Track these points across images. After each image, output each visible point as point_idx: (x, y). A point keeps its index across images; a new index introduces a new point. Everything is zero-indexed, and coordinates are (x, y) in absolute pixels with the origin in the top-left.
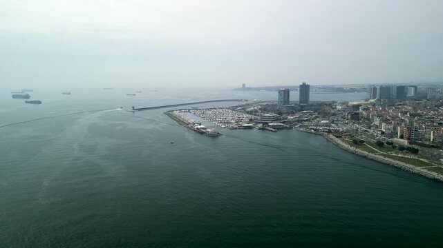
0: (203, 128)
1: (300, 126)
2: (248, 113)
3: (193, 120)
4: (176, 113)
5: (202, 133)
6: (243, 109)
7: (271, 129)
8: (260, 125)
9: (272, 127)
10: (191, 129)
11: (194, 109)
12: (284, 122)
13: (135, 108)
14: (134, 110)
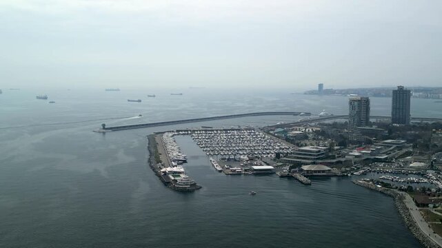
0: (174, 173)
2: (287, 140)
4: (166, 137)
5: (166, 184)
6: (285, 132)
7: (302, 178)
9: (307, 173)
13: (106, 127)
14: (104, 131)
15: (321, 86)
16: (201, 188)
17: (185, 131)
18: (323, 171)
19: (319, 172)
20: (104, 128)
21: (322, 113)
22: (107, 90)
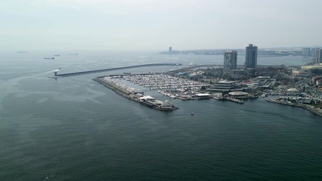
0: (151, 100)
1: (266, 96)
2: (192, 79)
3: (133, 89)
4: (108, 79)
5: (152, 107)
6: (185, 75)
7: (235, 100)
8: (219, 95)
9: (235, 96)
10: (134, 100)
11: (126, 74)
12: (244, 91)
13: (57, 74)
14: (57, 77)
15: (170, 48)
16: (177, 108)
17: (116, 75)
18: (244, 95)
19: (242, 96)
20: (56, 75)
21: (191, 64)
22: (18, 52)
